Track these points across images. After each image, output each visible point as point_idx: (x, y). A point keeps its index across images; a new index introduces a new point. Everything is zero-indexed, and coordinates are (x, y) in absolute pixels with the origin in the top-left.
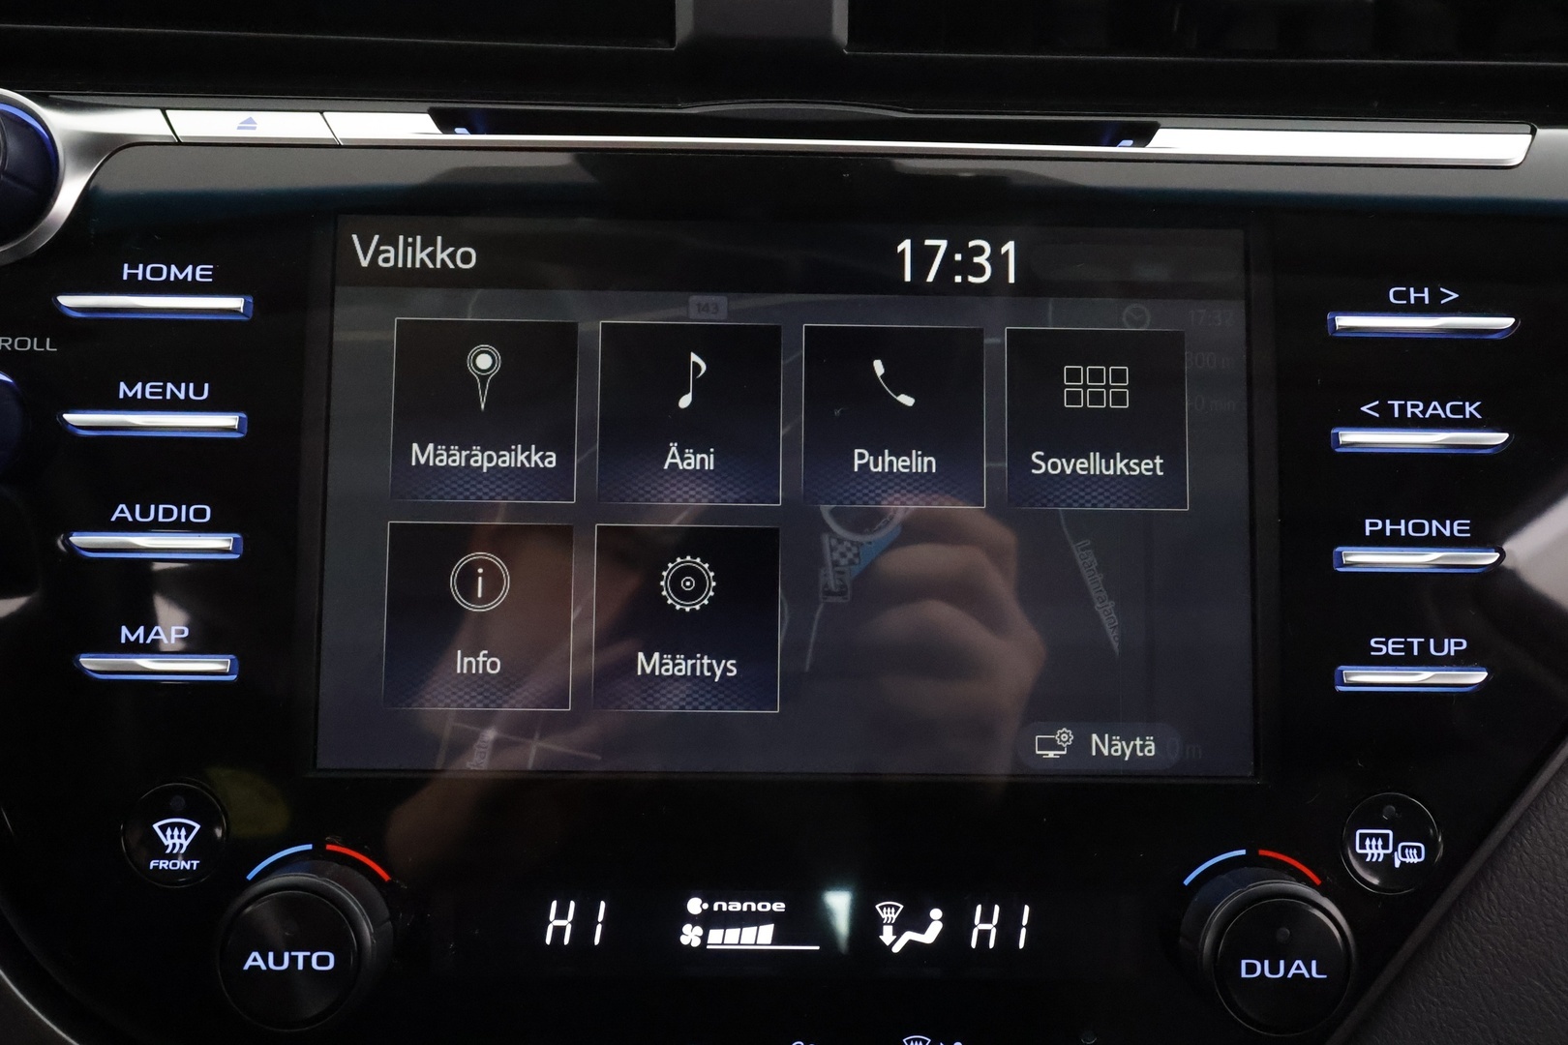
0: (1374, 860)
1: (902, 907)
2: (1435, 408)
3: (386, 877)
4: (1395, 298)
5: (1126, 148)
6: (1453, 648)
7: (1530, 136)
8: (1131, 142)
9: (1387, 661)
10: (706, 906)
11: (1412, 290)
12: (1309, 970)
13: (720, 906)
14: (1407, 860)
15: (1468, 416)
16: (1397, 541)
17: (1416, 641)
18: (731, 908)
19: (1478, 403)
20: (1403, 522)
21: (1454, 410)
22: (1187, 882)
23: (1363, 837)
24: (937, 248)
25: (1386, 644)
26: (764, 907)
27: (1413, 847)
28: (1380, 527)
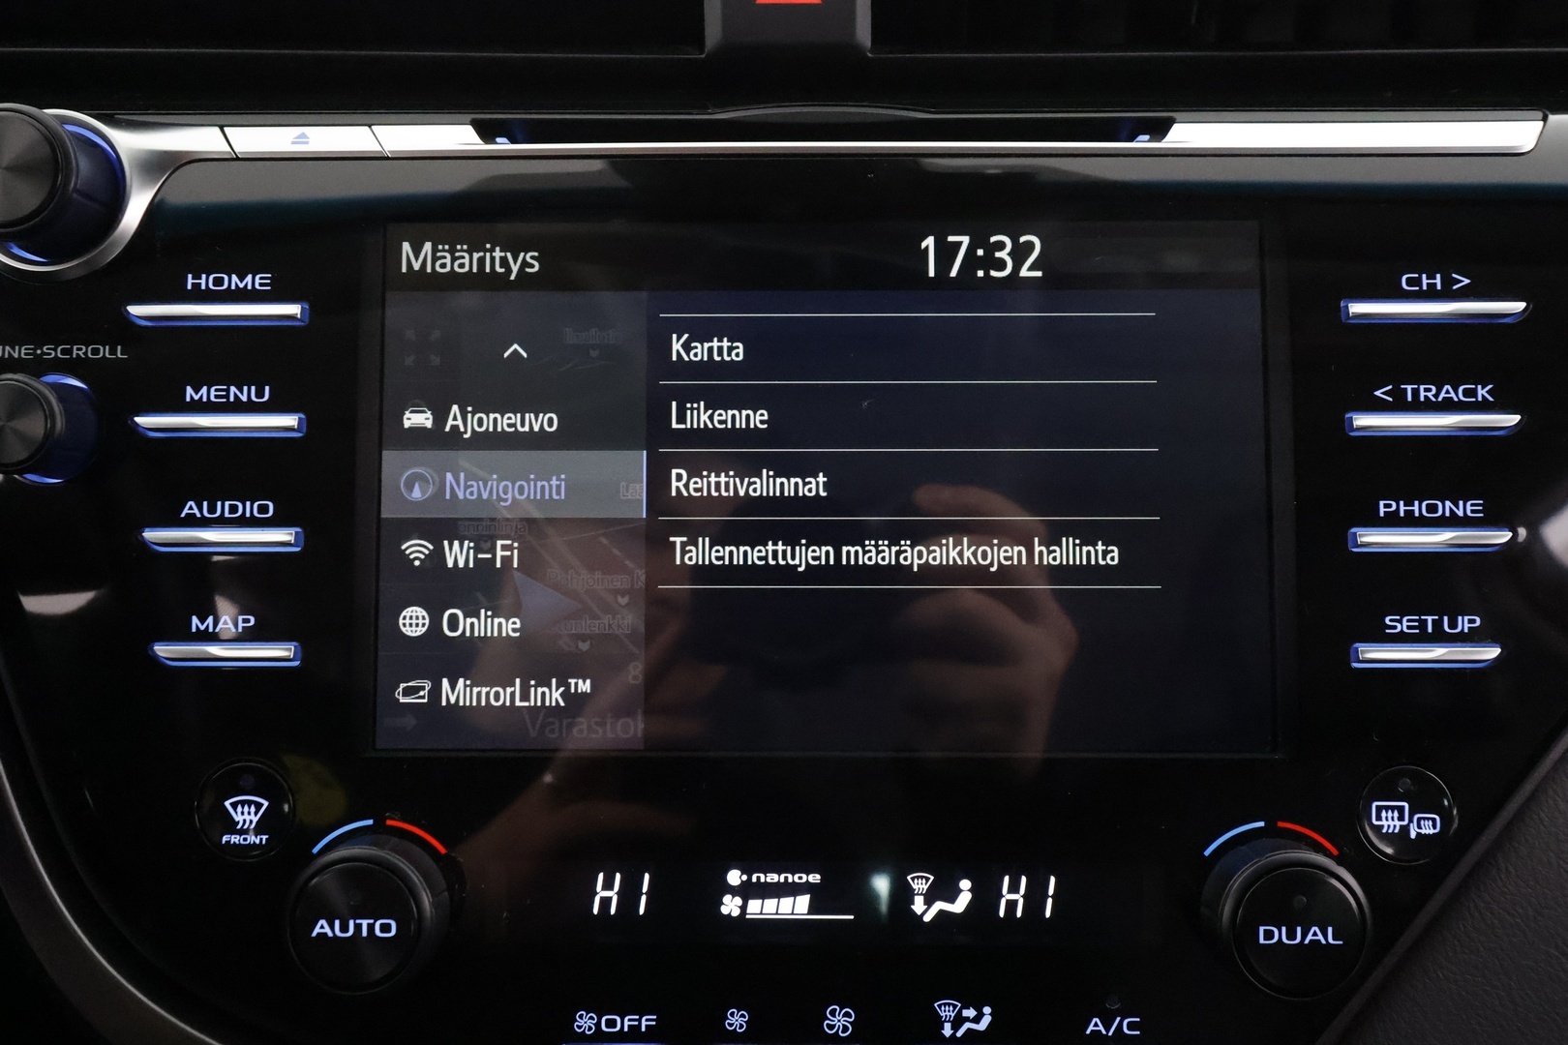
0: (1390, 831)
1: (932, 878)
2: (1447, 392)
3: (443, 851)
4: (1407, 285)
5: (1143, 143)
6: (1467, 625)
7: (1542, 123)
8: (1147, 137)
9: (1402, 639)
10: (745, 878)
11: (1424, 276)
12: (1325, 936)
13: (759, 878)
14: (1423, 831)
15: (1480, 399)
16: (1411, 522)
17: (1430, 619)
18: (768, 880)
19: (1490, 386)
20: (1416, 503)
21: (1466, 393)
22: (1207, 853)
23: (1379, 809)
24: (960, 244)
25: (1400, 621)
26: (800, 878)
27: (1428, 819)
28: (1394, 508)
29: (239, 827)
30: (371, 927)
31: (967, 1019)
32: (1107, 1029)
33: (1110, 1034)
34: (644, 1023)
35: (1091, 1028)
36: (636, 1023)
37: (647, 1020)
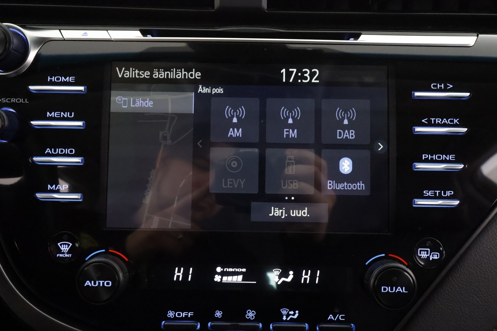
0: (424, 258)
1: (281, 270)
2: (445, 121)
3: (127, 260)
4: (433, 87)
5: (352, 41)
6: (449, 194)
7: (477, 37)
8: (353, 39)
9: (429, 198)
10: (222, 270)
11: (438, 84)
12: (402, 290)
13: (226, 270)
14: (434, 258)
15: (455, 123)
16: (432, 161)
17: (438, 192)
18: (229, 270)
19: (458, 119)
20: (434, 155)
21: (451, 121)
22: (367, 264)
23: (421, 251)
24: (293, 71)
25: (428, 192)
26: (239, 270)
27: (436, 254)
28: (427, 157)
29: (62, 251)
30: (103, 283)
31: (291, 315)
33: (335, 320)
34: (189, 315)
35: (329, 318)
36: (187, 315)
37: (190, 314)
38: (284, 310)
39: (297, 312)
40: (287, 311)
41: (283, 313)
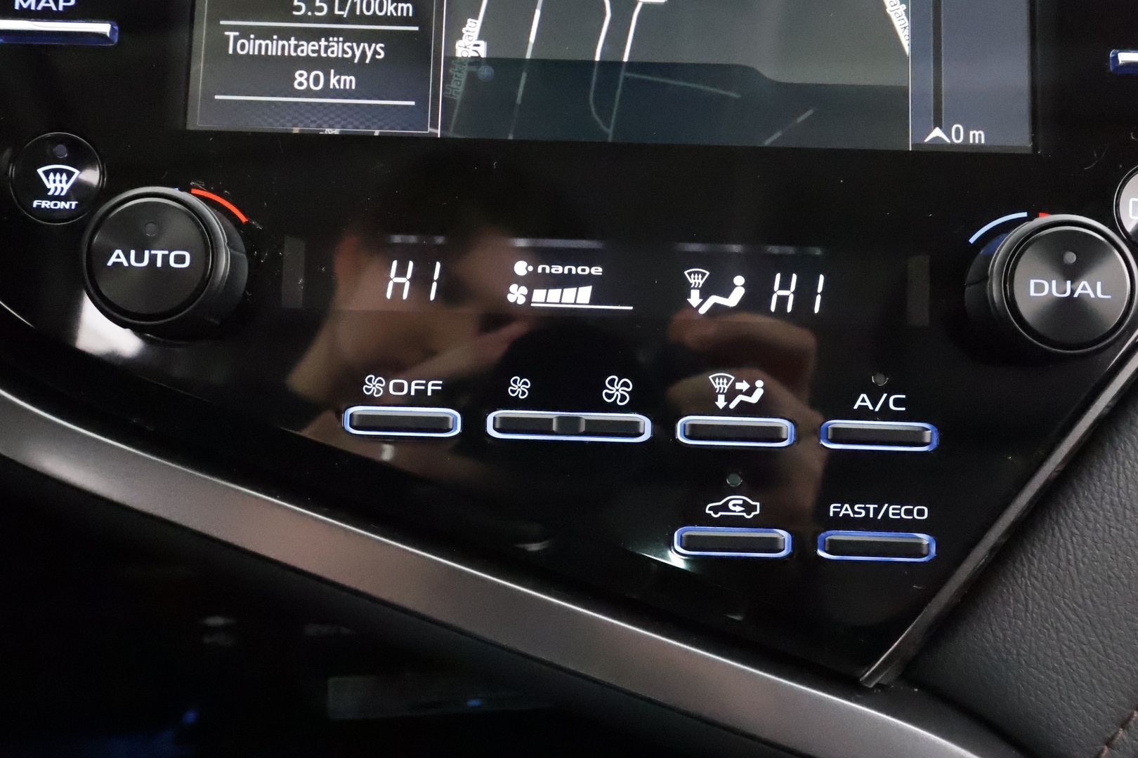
1: (708, 273)
3: (243, 219)
10: (531, 268)
12: (1095, 291)
13: (544, 269)
18: (553, 271)
22: (972, 240)
23: (1135, 205)
26: (583, 270)
29: (50, 193)
30: (166, 258)
31: (740, 392)
32: (874, 405)
33: (877, 409)
34: (430, 388)
35: (858, 403)
36: (423, 388)
37: (433, 385)
38: (719, 377)
39: (759, 383)
40: (729, 379)
41: (717, 386)
